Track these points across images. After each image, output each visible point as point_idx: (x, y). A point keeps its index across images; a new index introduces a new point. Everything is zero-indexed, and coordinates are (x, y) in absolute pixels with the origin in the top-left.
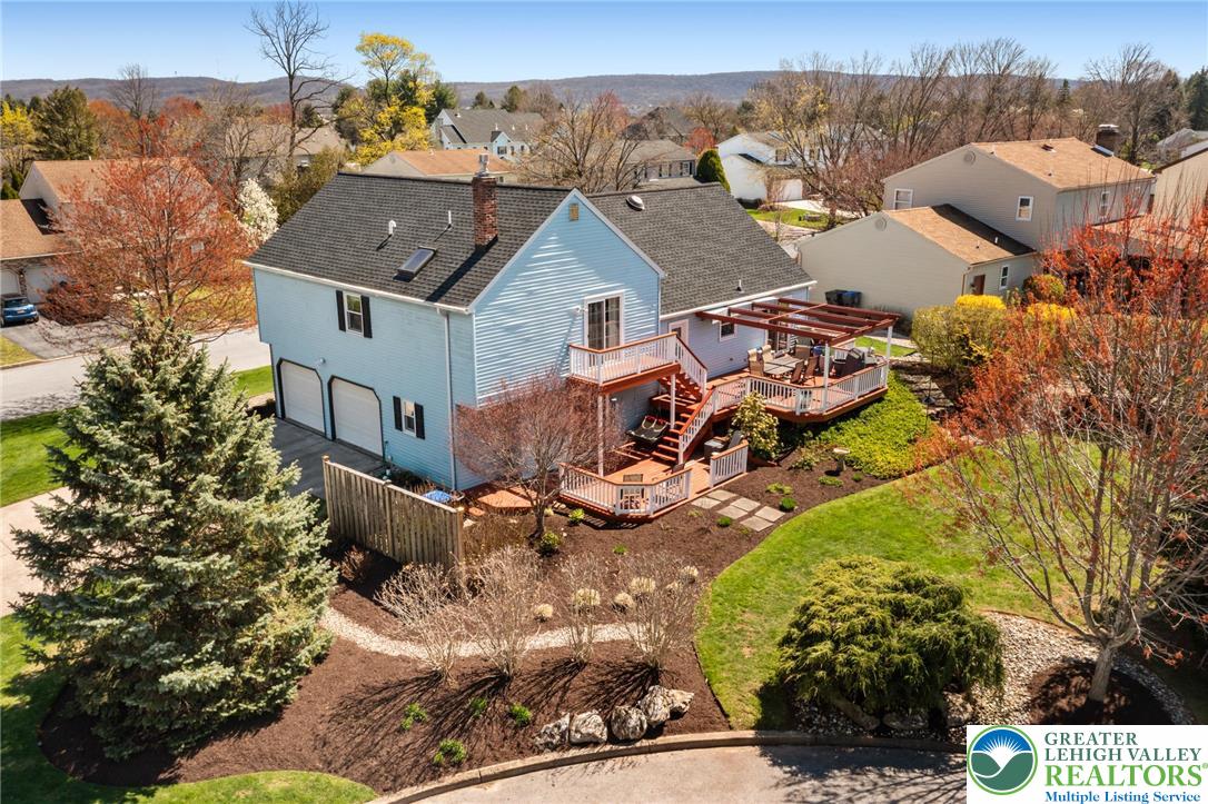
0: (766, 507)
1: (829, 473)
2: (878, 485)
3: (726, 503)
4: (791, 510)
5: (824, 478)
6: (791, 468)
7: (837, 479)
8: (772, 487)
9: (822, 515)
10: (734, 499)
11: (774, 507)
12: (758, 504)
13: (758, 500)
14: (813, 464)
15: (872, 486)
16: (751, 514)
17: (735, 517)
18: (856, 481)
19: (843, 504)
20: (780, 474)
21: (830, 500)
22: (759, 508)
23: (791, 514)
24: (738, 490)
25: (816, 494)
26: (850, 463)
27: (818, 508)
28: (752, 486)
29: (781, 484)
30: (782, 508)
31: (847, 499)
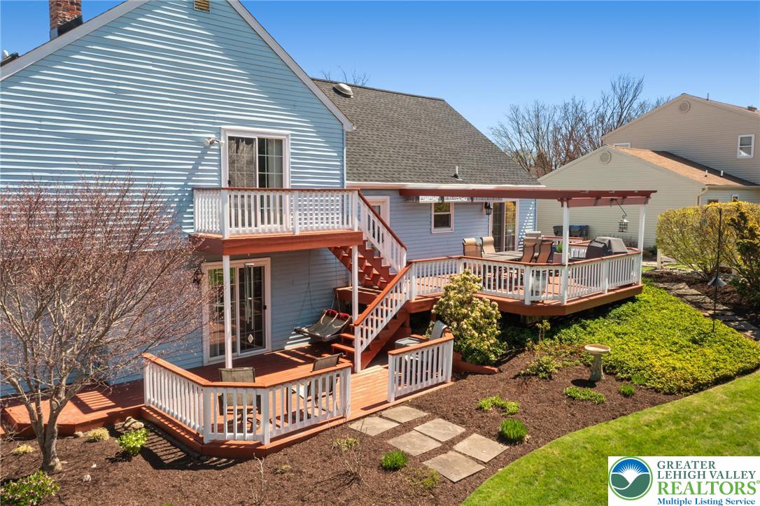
0: (475, 436)
1: (579, 383)
2: (664, 402)
3: (407, 427)
4: (519, 440)
5: (571, 389)
6: (518, 376)
7: (592, 392)
8: (486, 403)
9: (576, 452)
10: (423, 421)
11: (488, 434)
12: (460, 430)
13: (462, 423)
14: (553, 369)
15: (653, 404)
16: (448, 446)
17: (416, 452)
18: (626, 395)
19: (610, 433)
20: (502, 384)
21: (585, 425)
22: (462, 437)
23: (519, 448)
24: (431, 407)
25: (561, 415)
26: (611, 370)
27: (567, 438)
28: (456, 401)
29: (502, 397)
30: (502, 438)
31: (617, 424)
